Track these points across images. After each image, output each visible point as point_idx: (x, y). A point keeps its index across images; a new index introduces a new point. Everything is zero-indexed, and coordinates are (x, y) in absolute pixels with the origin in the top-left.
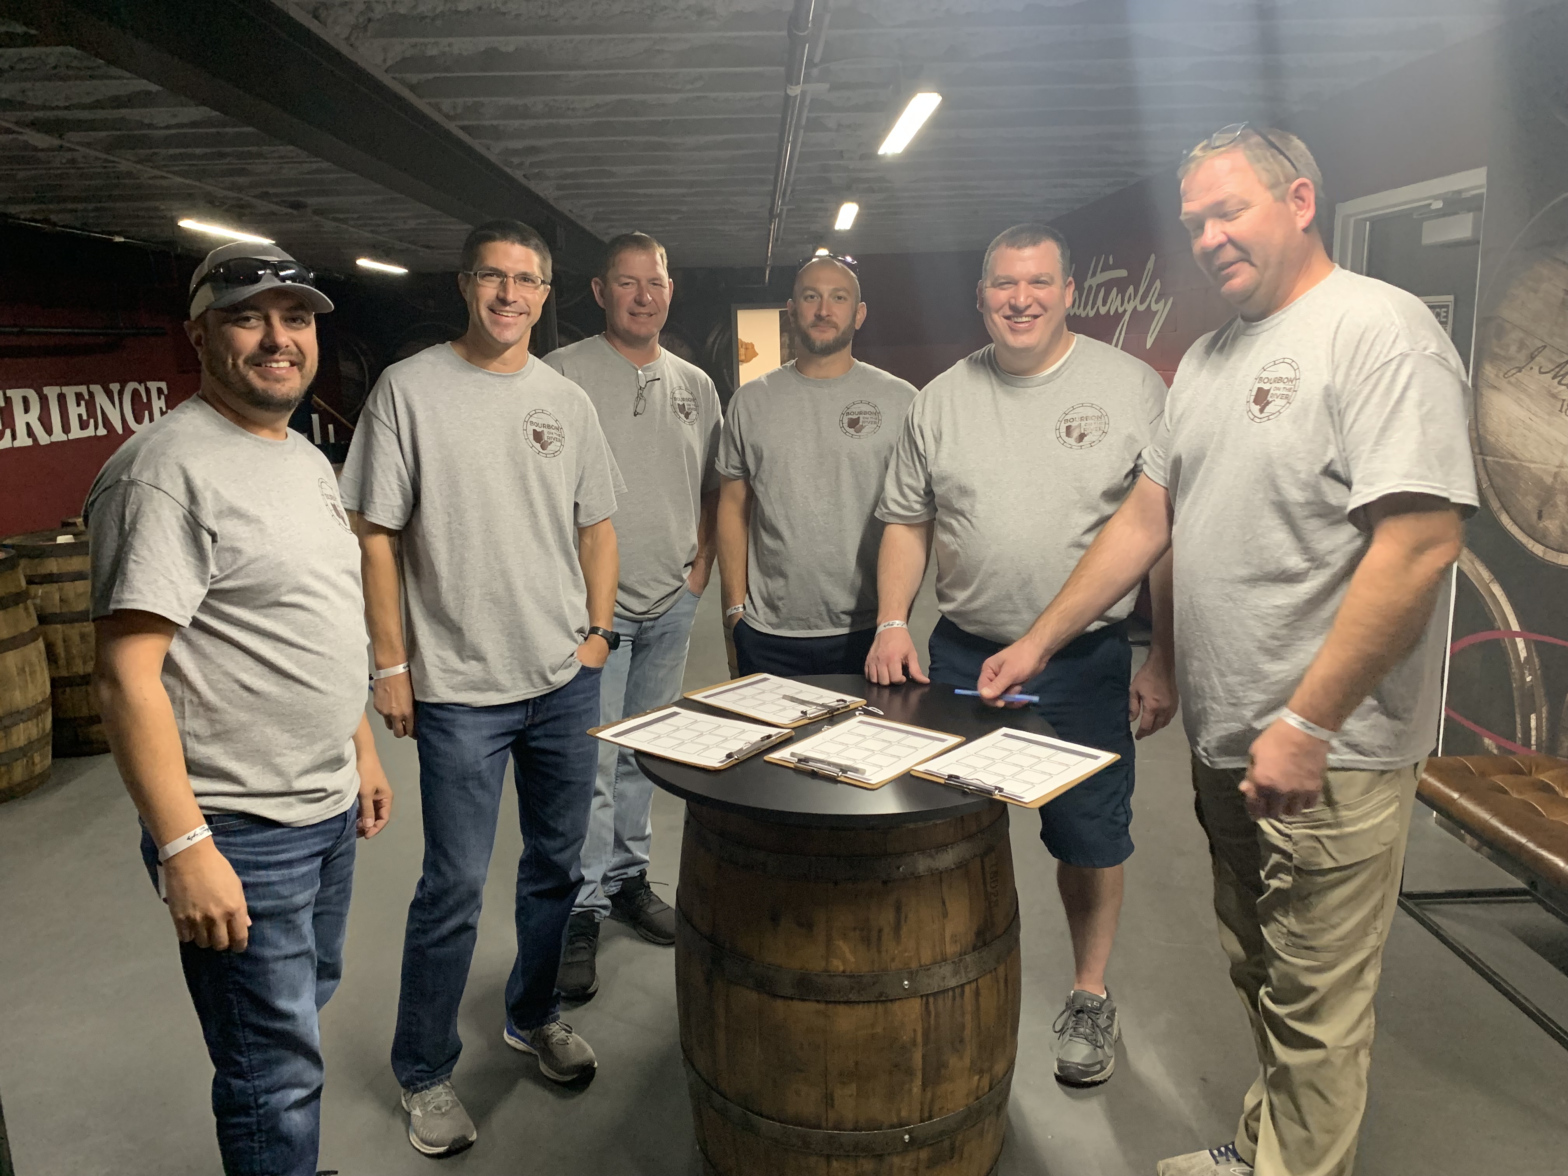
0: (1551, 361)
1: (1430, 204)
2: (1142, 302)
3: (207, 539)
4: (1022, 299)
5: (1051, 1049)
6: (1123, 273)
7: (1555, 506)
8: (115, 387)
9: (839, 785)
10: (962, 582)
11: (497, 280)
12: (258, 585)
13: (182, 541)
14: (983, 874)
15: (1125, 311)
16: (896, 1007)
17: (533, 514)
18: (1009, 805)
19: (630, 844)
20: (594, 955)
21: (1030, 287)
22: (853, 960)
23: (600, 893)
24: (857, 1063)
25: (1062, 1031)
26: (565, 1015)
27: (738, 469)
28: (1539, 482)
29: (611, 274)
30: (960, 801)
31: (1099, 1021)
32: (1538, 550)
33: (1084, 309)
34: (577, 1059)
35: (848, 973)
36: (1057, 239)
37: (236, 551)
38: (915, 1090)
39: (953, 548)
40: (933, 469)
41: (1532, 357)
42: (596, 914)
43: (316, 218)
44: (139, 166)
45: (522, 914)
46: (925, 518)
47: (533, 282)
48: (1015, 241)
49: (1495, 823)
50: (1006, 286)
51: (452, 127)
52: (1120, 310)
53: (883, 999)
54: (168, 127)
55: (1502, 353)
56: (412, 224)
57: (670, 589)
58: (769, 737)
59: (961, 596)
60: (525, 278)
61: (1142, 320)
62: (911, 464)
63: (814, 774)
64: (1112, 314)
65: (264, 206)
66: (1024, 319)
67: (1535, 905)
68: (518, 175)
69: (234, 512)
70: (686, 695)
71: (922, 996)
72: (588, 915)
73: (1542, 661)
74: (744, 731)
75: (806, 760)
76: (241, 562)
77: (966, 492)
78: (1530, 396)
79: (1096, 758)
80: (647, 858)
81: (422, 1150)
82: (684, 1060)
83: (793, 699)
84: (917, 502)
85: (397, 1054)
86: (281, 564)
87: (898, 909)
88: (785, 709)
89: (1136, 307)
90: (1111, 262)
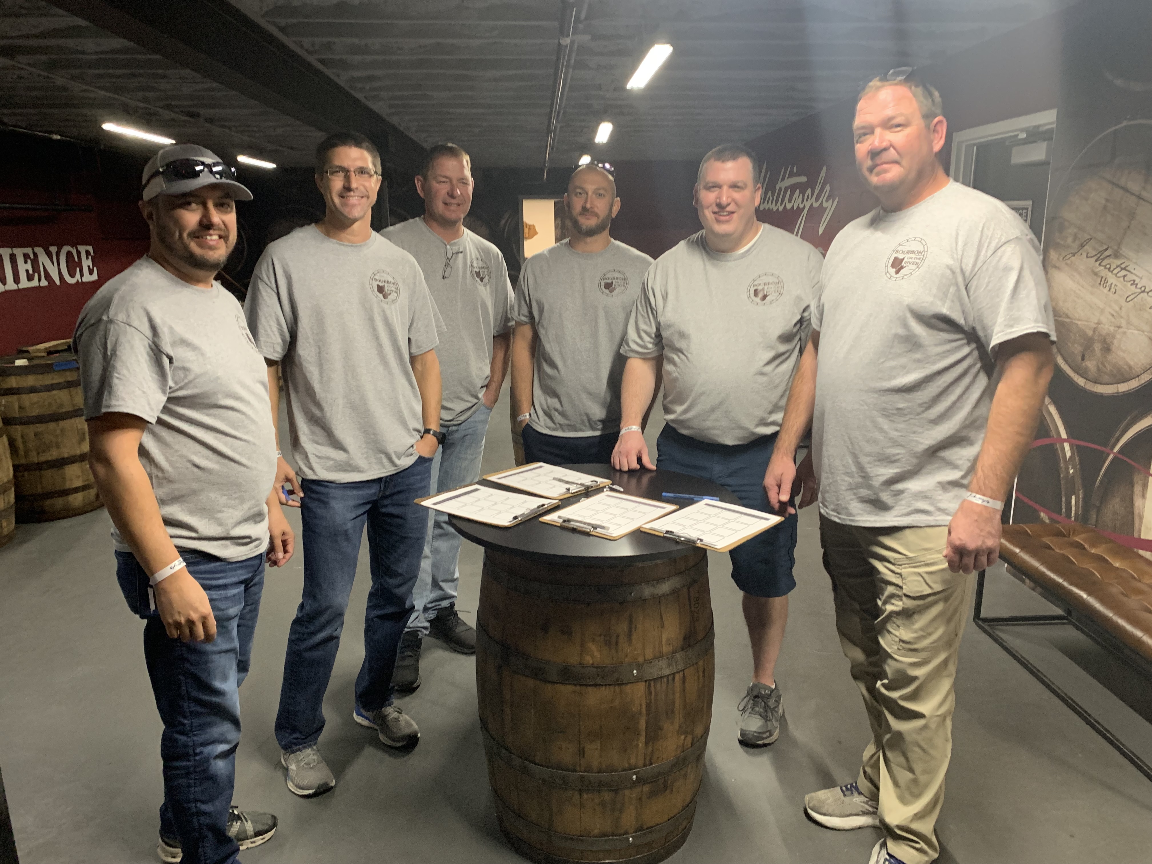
0: (1094, 249)
1: (1018, 135)
2: (816, 201)
3: (166, 361)
4: (724, 199)
5: (737, 723)
6: (803, 179)
7: (1093, 351)
8: (53, 249)
9: (591, 537)
10: (680, 400)
11: (342, 174)
12: (202, 393)
13: (149, 363)
14: (689, 598)
15: (804, 207)
16: (628, 688)
17: (380, 346)
18: (708, 551)
19: (443, 584)
20: (418, 661)
21: (731, 190)
22: (599, 656)
23: (422, 617)
24: (601, 727)
25: (744, 710)
26: (397, 702)
27: (527, 317)
28: (1083, 335)
29: (430, 174)
30: (674, 547)
31: (770, 704)
32: (1081, 381)
33: (776, 205)
34: (406, 731)
35: (595, 665)
36: (749, 155)
37: (185, 369)
38: (640, 745)
39: (674, 375)
40: (661, 319)
41: (1082, 246)
42: (419, 633)
43: (206, 124)
44: (72, 82)
45: (369, 631)
46: (655, 354)
47: (368, 173)
48: (721, 157)
49: (1043, 569)
50: (712, 189)
51: (312, 59)
52: (801, 206)
53: (620, 683)
54: (96, 53)
55: (1062, 243)
56: (279, 131)
57: (470, 405)
58: (543, 505)
59: (679, 409)
60: (362, 171)
61: (816, 214)
62: (646, 315)
63: (574, 530)
64: (795, 208)
65: (168, 115)
66: (725, 214)
67: (1070, 627)
68: (360, 96)
69: (184, 342)
70: (484, 477)
71: (646, 681)
72: (414, 633)
73: (1080, 460)
74: (525, 502)
75: (569, 521)
76: (191, 377)
77: (684, 335)
78: (1080, 273)
79: (767, 519)
80: (455, 594)
81: (296, 792)
82: (481, 728)
83: (560, 480)
84: (650, 343)
85: (280, 726)
86: (218, 378)
87: (630, 622)
88: (554, 487)
89: (812, 204)
90: (795, 171)
